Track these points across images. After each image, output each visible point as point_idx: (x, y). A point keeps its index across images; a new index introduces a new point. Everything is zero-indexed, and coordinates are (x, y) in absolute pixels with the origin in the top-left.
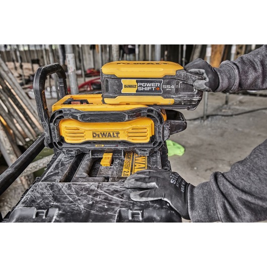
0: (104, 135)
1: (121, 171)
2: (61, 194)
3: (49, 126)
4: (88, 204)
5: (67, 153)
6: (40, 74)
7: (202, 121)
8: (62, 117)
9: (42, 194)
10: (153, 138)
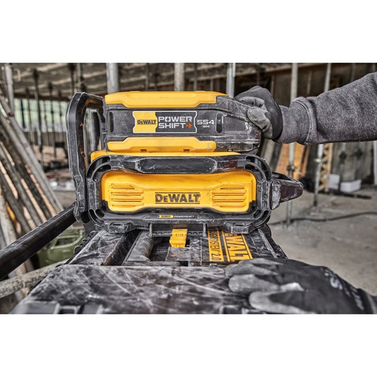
0: (174, 197)
1: (207, 253)
2: (105, 283)
3: (86, 182)
4: (160, 299)
5: (111, 228)
6: (79, 100)
7: (285, 226)
8: (107, 167)
9: (71, 282)
10: (253, 205)
